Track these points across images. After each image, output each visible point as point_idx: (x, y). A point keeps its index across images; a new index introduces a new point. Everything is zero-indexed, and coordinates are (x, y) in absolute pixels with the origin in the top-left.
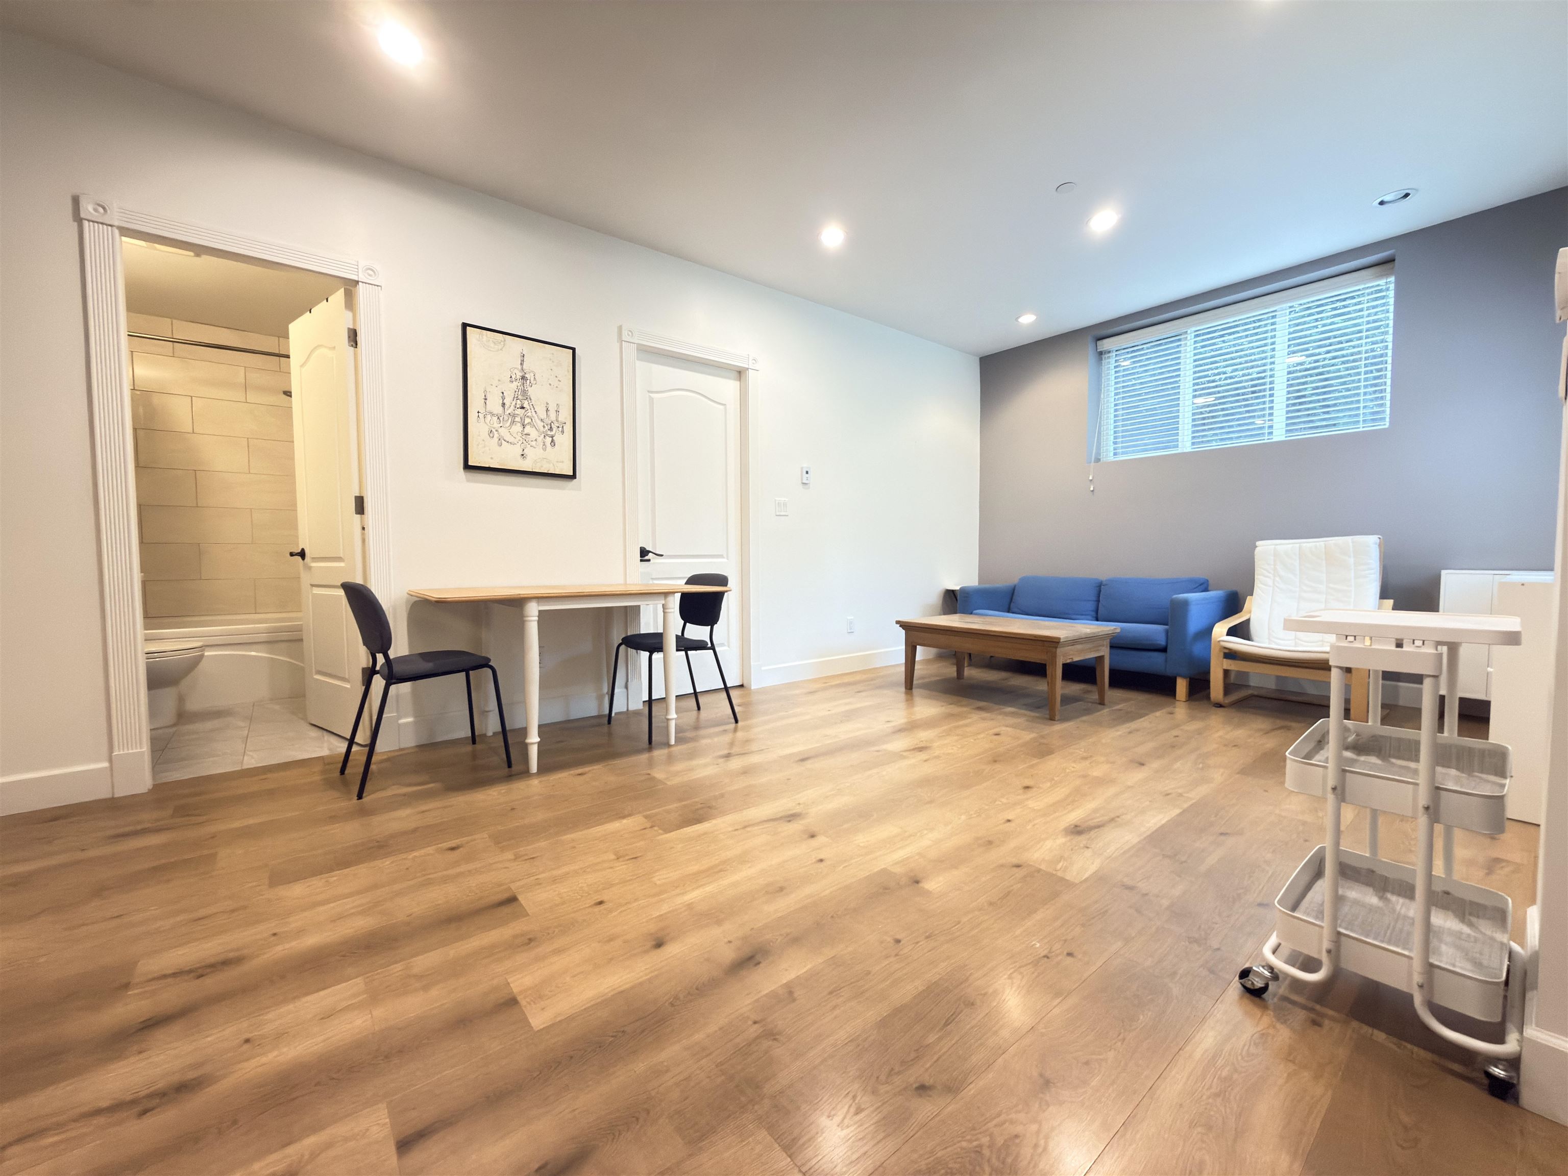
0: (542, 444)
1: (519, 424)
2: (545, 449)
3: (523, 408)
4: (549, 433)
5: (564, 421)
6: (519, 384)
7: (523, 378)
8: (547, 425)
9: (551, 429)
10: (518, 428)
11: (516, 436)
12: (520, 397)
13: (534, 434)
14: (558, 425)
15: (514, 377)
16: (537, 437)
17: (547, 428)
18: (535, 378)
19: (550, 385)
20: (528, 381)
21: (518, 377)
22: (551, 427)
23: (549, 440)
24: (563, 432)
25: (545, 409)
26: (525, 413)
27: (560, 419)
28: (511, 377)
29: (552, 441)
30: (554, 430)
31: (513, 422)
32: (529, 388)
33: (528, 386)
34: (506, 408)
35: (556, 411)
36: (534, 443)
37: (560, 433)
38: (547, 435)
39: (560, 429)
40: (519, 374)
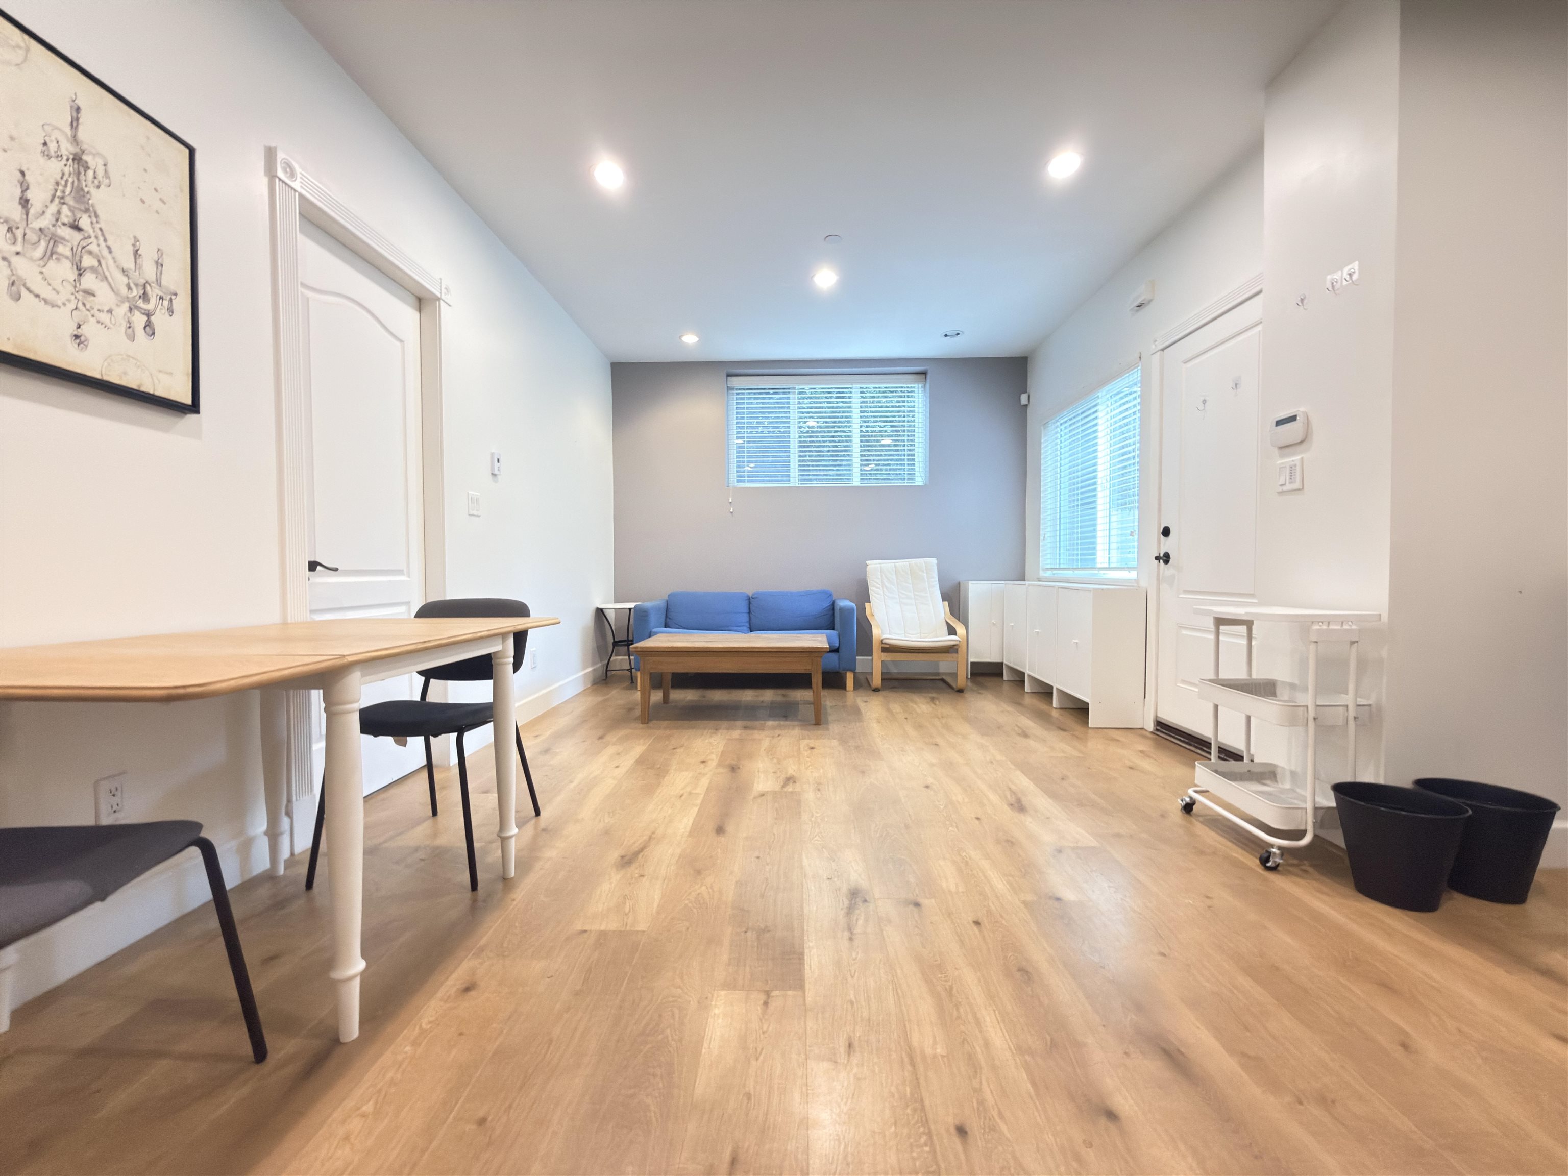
0: (124, 324)
1: (67, 264)
2: (132, 338)
3: (77, 228)
4: (140, 303)
5: (173, 288)
6: (67, 170)
7: (77, 159)
8: (136, 285)
9: (145, 297)
10: (63, 270)
11: (60, 288)
12: (70, 200)
13: (104, 296)
14: (160, 293)
15: (52, 146)
16: (114, 307)
17: (135, 292)
18: (106, 171)
19: (143, 201)
20: (90, 173)
21: (64, 152)
22: (145, 293)
23: (139, 320)
24: (171, 311)
25: (131, 250)
26: (84, 243)
27: (164, 283)
28: (45, 144)
29: (148, 325)
30: (153, 300)
31: (51, 254)
32: (93, 191)
33: (89, 183)
34: (32, 212)
35: (157, 263)
36: (104, 317)
37: (165, 311)
38: (138, 308)
39: (166, 303)
40: (67, 148)
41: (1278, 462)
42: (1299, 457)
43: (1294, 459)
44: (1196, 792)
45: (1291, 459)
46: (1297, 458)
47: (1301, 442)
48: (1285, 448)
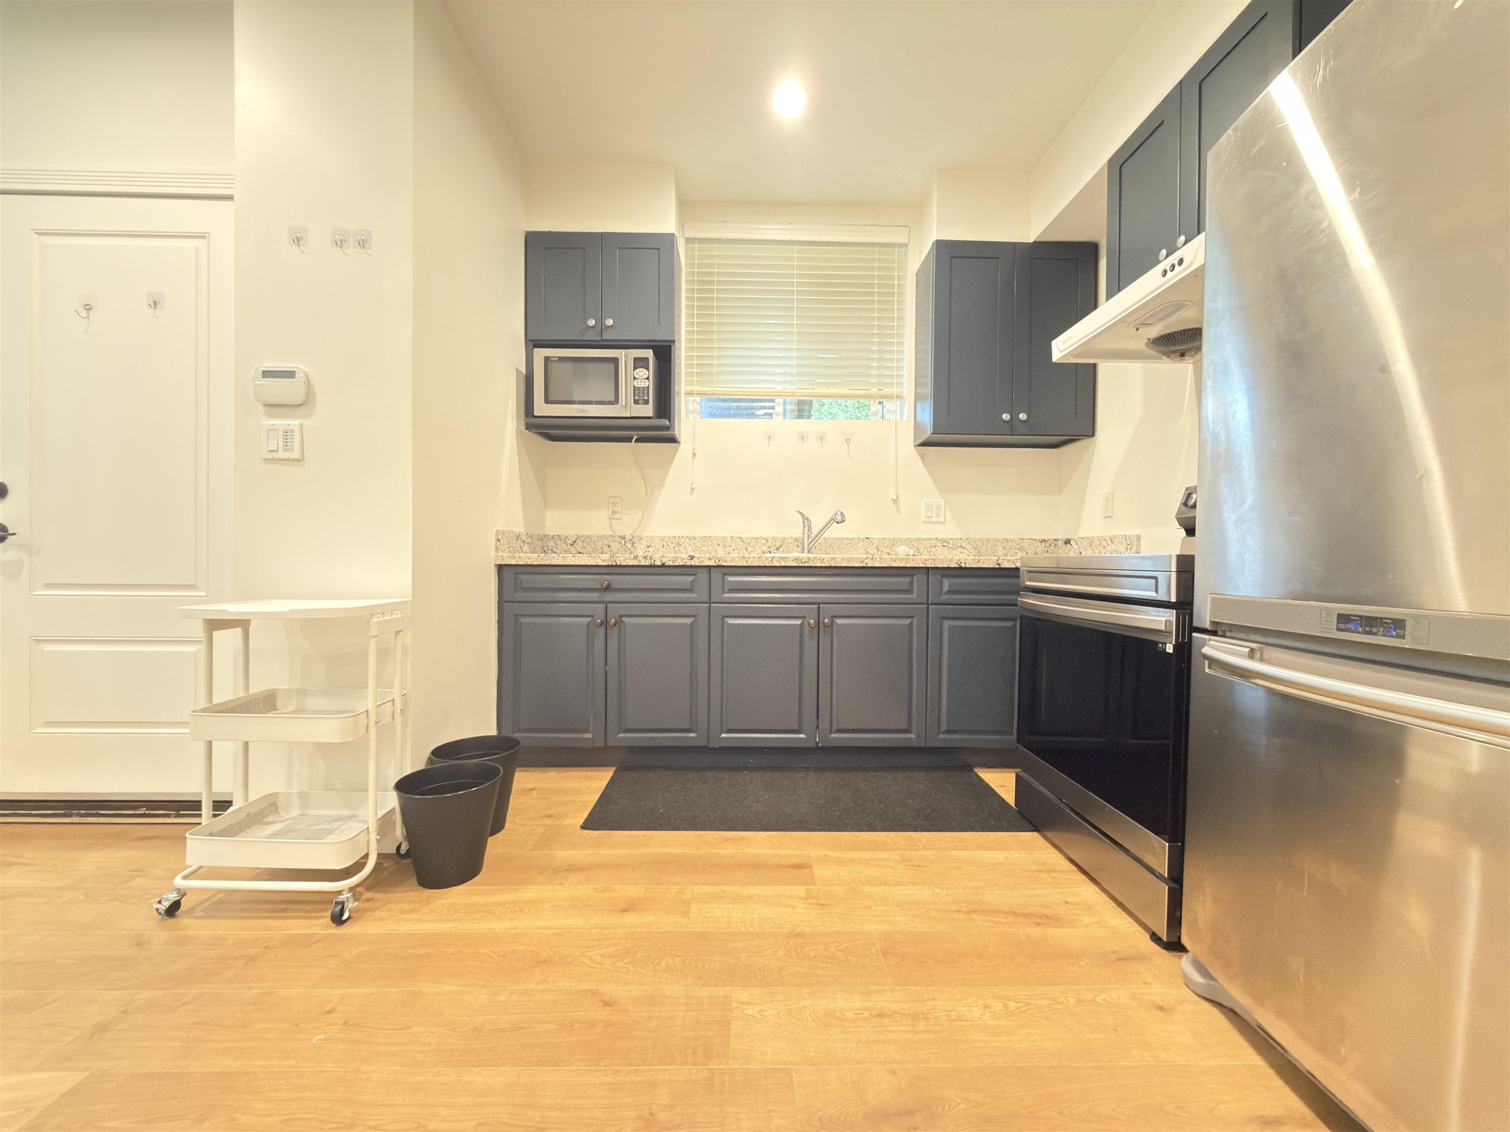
41: (264, 422)
42: (298, 422)
43: (291, 422)
44: (185, 878)
45: (287, 422)
46: (294, 423)
47: (300, 405)
48: (274, 407)
